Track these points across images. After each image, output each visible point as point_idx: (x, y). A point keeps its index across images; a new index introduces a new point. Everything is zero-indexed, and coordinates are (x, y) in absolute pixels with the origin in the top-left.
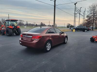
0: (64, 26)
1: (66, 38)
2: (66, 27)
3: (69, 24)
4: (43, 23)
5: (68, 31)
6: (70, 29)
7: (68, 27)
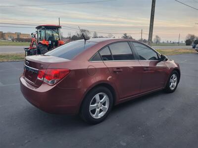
0: (177, 42)
1: (174, 75)
2: (184, 42)
3: (193, 37)
4: (127, 35)
5: (188, 53)
6: (194, 47)
7: (188, 43)
